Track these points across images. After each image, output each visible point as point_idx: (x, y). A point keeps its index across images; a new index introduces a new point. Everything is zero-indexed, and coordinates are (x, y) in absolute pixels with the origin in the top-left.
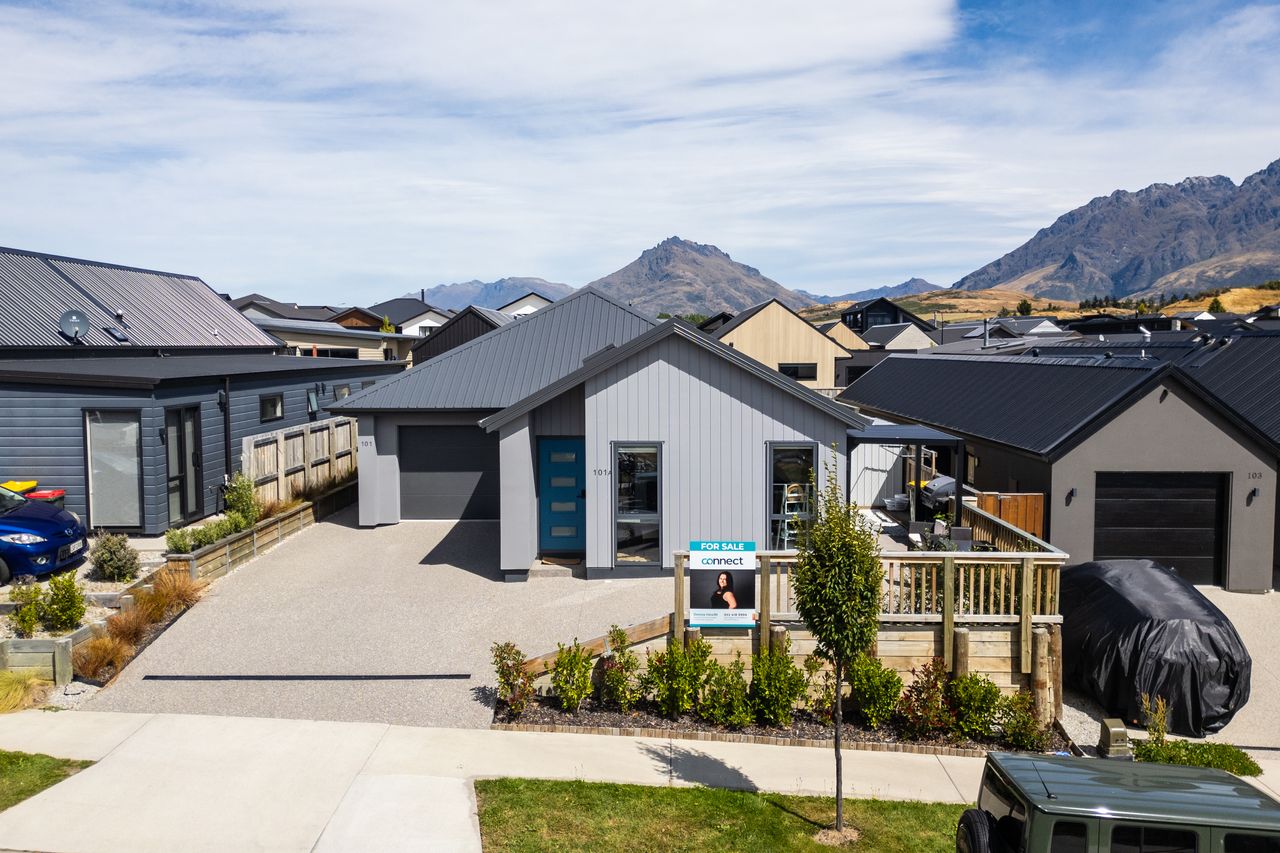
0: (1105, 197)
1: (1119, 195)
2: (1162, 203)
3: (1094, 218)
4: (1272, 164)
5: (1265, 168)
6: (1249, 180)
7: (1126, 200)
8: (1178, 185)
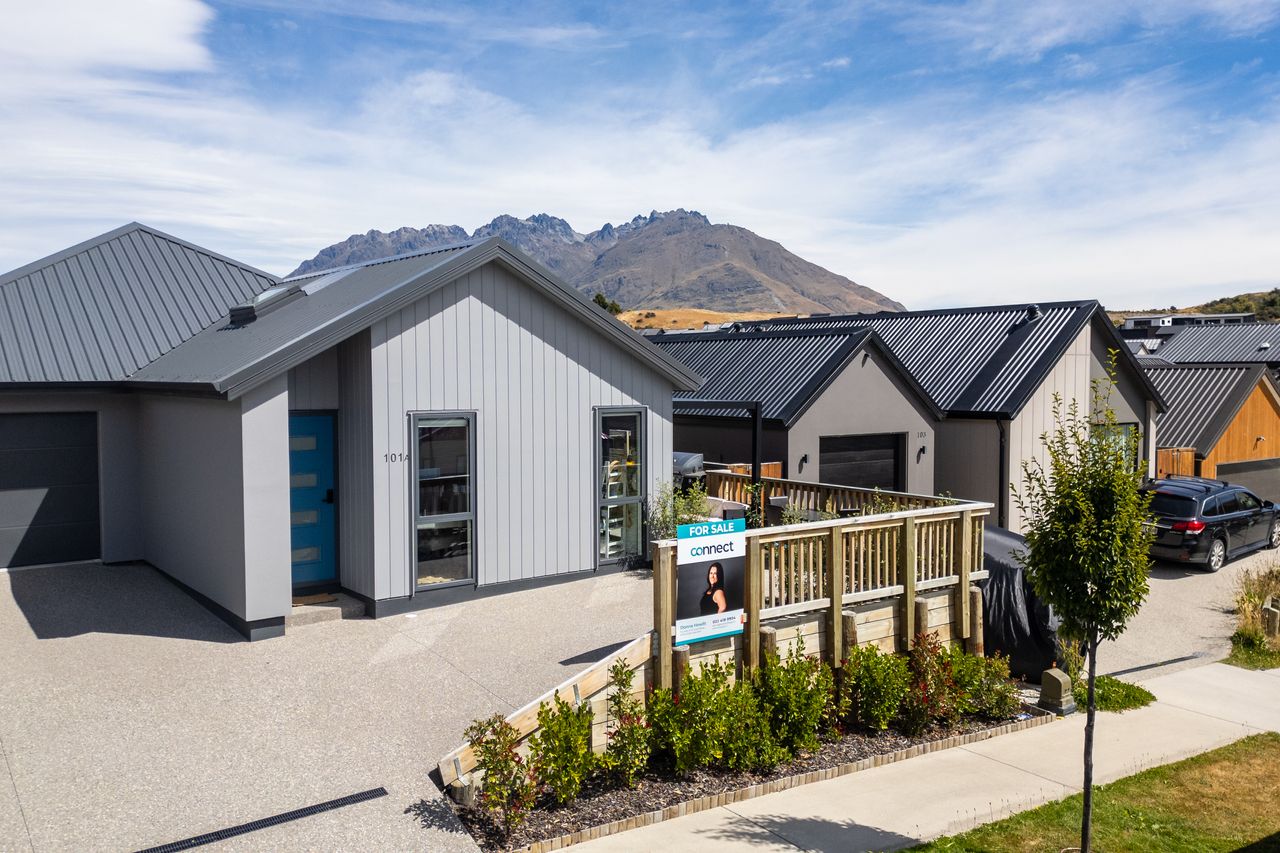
0: (362, 236)
1: (373, 234)
2: (410, 245)
3: (353, 253)
4: (495, 220)
5: (490, 223)
6: (478, 232)
7: (380, 239)
8: (423, 230)
